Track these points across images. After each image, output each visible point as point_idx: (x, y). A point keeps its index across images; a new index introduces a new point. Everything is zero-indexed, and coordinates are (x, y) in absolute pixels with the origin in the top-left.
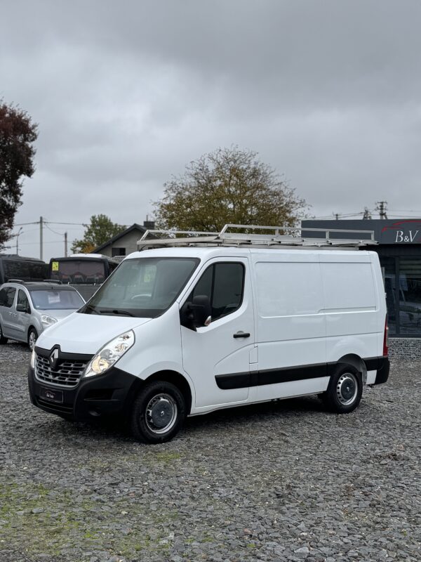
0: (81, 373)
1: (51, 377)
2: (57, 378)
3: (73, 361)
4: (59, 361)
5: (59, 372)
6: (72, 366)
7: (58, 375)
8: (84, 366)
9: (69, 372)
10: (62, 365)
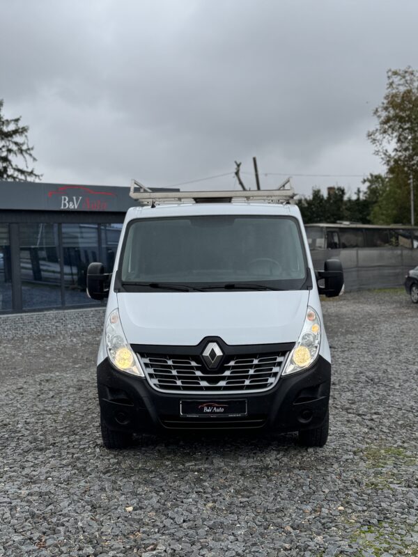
0: (275, 369)
1: (204, 384)
2: (222, 383)
3: (255, 356)
4: (227, 358)
5: (227, 373)
6: (256, 362)
7: (223, 378)
8: (279, 359)
9: (251, 372)
10: (232, 363)
